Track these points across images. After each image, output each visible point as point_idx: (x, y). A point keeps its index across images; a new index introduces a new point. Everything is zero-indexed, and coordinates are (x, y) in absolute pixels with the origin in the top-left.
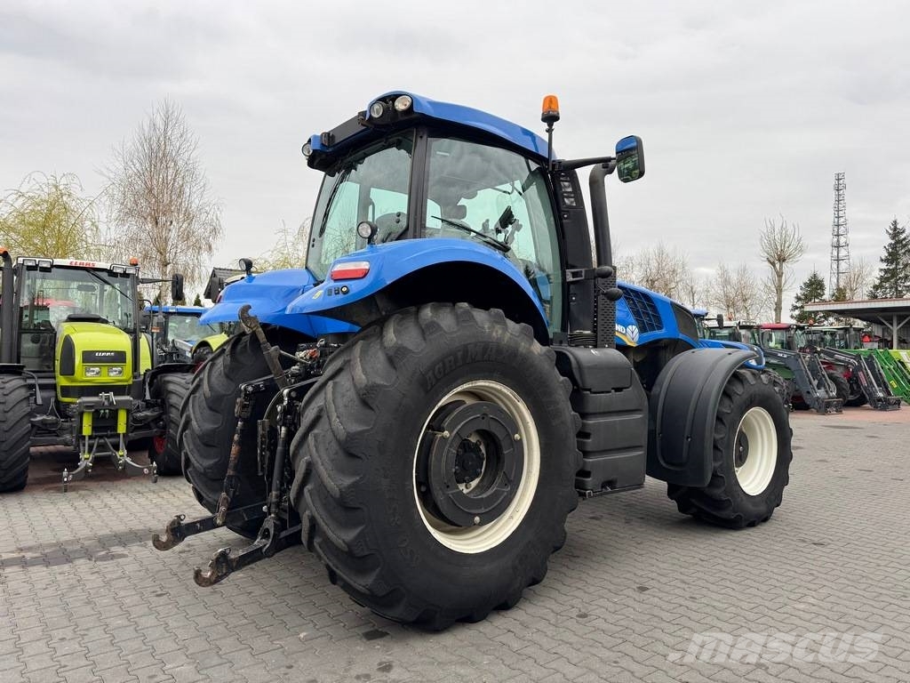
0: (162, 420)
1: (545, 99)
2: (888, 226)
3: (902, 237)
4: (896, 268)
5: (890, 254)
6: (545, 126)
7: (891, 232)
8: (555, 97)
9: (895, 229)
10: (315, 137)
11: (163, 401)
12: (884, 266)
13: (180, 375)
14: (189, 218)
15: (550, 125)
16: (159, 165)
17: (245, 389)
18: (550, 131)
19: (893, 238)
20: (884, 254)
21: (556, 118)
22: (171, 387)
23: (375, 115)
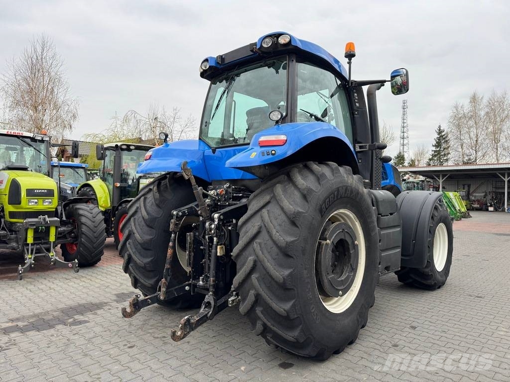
0: (74, 233)
1: (347, 45)
2: (436, 128)
3: (443, 134)
4: (440, 150)
5: (437, 143)
6: (347, 60)
7: (438, 131)
8: (353, 44)
9: (440, 130)
10: (211, 58)
11: (74, 221)
12: (434, 149)
13: (85, 204)
14: (57, 107)
15: (350, 60)
16: (37, 73)
17: (177, 214)
18: (349, 63)
19: (439, 134)
20: (434, 143)
21: (354, 56)
22: (81, 212)
23: (265, 46)
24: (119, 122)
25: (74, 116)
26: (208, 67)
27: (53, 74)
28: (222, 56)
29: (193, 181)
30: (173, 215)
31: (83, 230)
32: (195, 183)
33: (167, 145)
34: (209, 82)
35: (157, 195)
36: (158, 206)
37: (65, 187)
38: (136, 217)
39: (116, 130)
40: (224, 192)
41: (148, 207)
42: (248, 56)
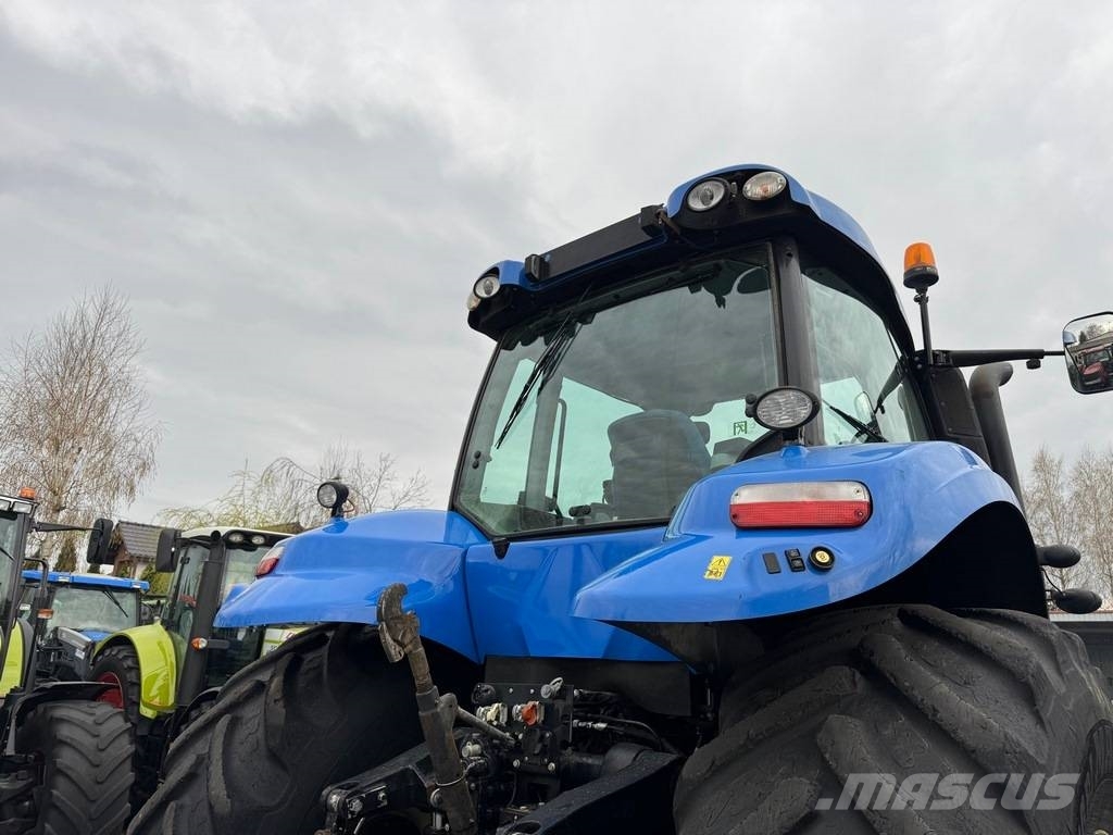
0: (30, 798)
1: (909, 250)
6: (913, 293)
8: (926, 246)
10: (508, 264)
11: (40, 758)
13: (84, 705)
14: (107, 445)
15: (922, 290)
16: (77, 369)
17: (344, 806)
18: (922, 300)
21: (933, 279)
22: (64, 732)
23: (697, 204)
24: (250, 485)
25: (144, 467)
26: (495, 291)
27: (111, 370)
28: (541, 259)
29: (422, 669)
30: (327, 808)
31: (55, 792)
32: (429, 679)
33: (342, 527)
34: (494, 343)
35: (280, 709)
36: (274, 756)
37: (74, 642)
38: (186, 799)
39: (240, 503)
40: (539, 717)
41: (236, 763)
42: (631, 249)
